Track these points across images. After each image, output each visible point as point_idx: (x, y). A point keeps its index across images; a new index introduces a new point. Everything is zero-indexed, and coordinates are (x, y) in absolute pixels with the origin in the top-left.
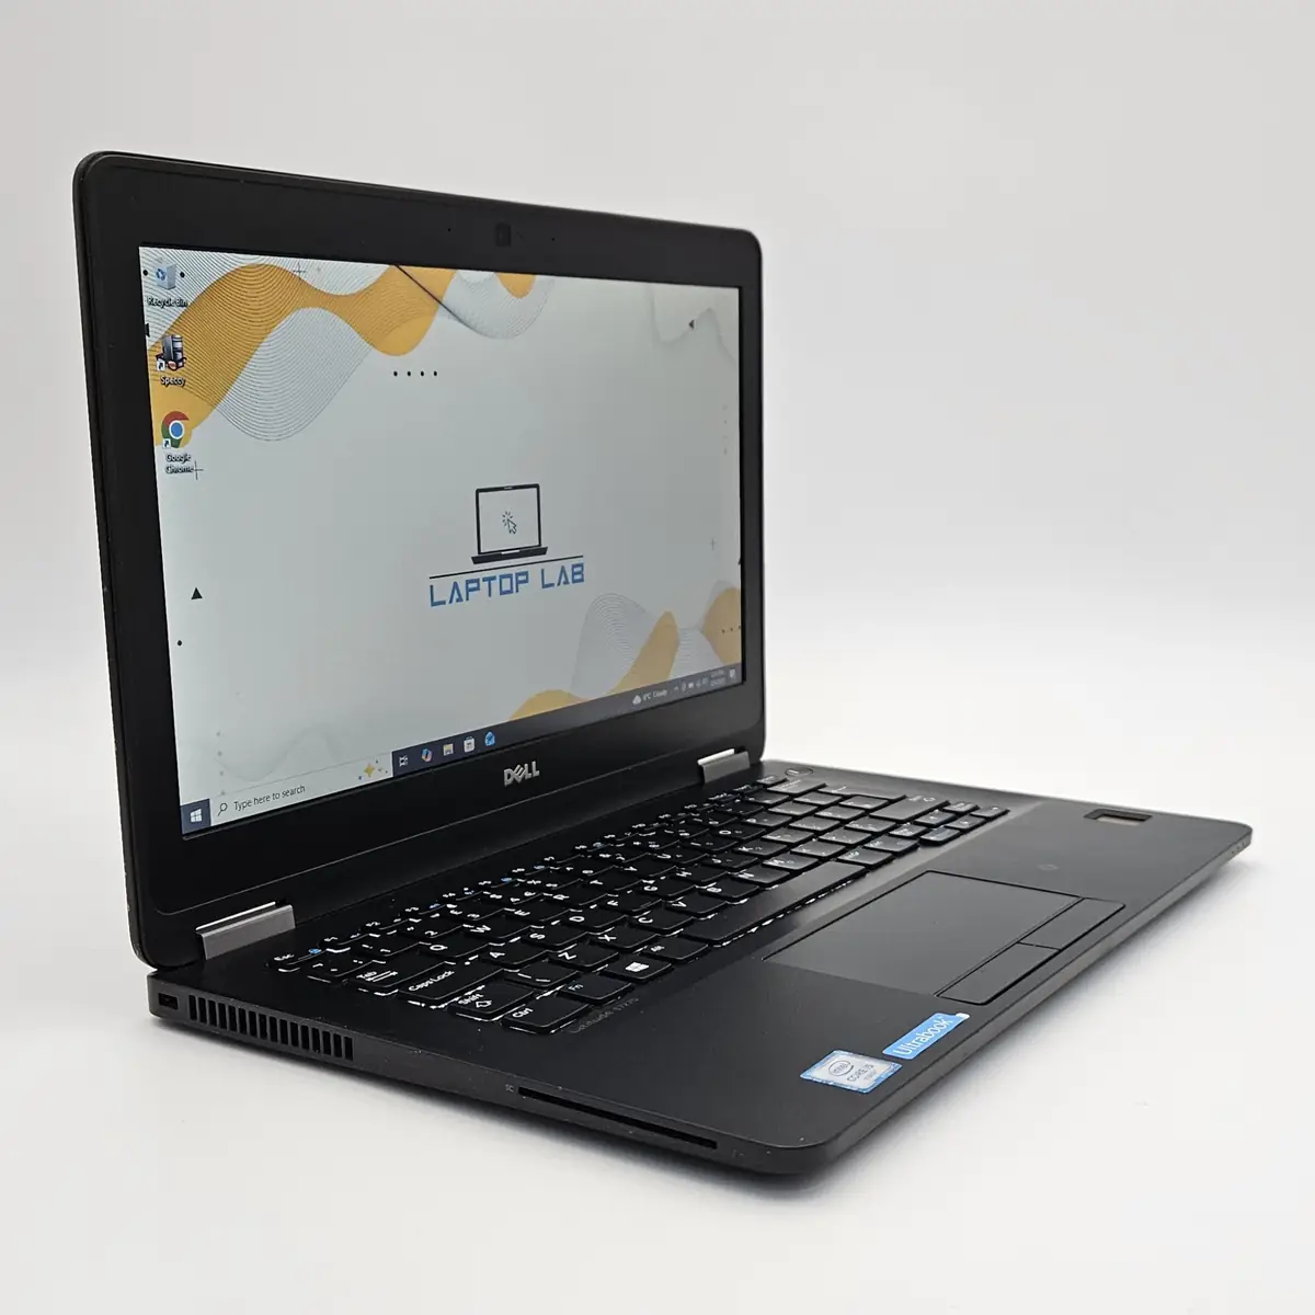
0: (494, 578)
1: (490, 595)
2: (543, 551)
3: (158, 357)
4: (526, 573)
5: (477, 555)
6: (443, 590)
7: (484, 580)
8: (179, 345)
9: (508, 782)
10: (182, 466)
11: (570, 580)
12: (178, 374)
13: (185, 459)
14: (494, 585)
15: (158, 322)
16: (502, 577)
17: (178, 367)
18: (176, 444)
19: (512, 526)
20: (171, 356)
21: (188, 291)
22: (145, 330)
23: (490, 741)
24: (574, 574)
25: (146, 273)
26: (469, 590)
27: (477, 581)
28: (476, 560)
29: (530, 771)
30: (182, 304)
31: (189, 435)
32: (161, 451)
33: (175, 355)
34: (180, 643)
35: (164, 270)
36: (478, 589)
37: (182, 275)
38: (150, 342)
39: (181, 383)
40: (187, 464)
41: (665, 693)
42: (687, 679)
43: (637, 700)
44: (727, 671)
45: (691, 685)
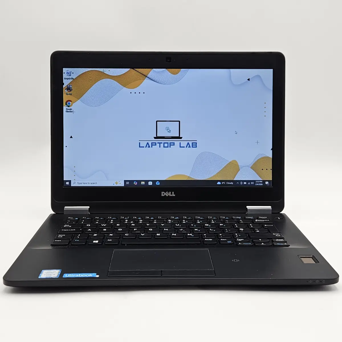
0: (162, 143)
1: (160, 147)
2: (181, 138)
3: (66, 89)
4: (174, 143)
5: (156, 136)
6: (144, 144)
7: (158, 143)
8: (71, 87)
9: (162, 195)
11: (191, 146)
12: (71, 92)
13: (71, 109)
14: (162, 145)
15: (66, 83)
16: (164, 143)
17: (70, 91)
19: (169, 131)
20: (69, 89)
21: (74, 76)
22: (63, 84)
23: (158, 184)
24: (192, 145)
25: (64, 73)
26: (152, 145)
27: (156, 143)
28: (155, 138)
29: (172, 194)
30: (72, 79)
31: (72, 105)
32: (65, 108)
33: (70, 89)
34: (66, 147)
35: (69, 72)
36: (156, 145)
37: (73, 73)
38: (64, 86)
39: (71, 94)
40: (71, 110)
41: (232, 183)
42: (243, 181)
43: (219, 183)
44: (264, 181)
45: (245, 183)
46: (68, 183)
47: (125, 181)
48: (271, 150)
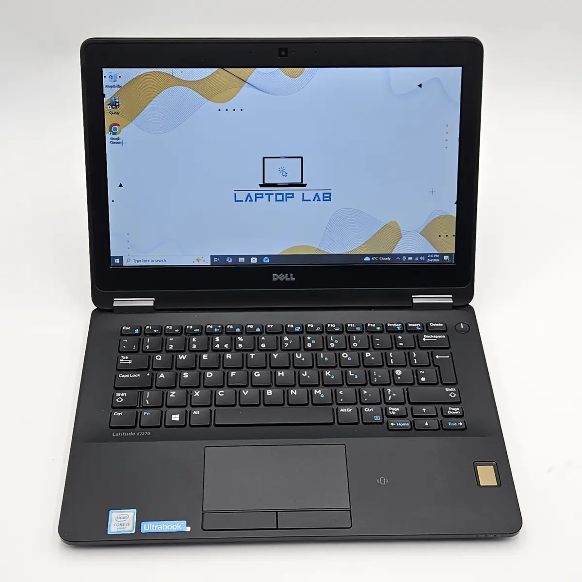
0: (273, 194)
1: (269, 201)
2: (305, 185)
3: (108, 105)
4: (293, 194)
5: (262, 183)
6: (242, 196)
7: (266, 194)
8: (117, 101)
10: (116, 141)
11: (321, 199)
12: (117, 110)
13: (118, 139)
15: (109, 94)
16: (276, 194)
17: (116, 108)
18: (115, 134)
19: (284, 174)
20: (114, 104)
21: (122, 82)
22: (104, 96)
23: (266, 261)
24: (324, 197)
25: (105, 77)
26: (256, 198)
27: (262, 194)
28: (261, 186)
29: (289, 277)
30: (119, 86)
32: (108, 136)
33: (115, 104)
34: (113, 201)
35: (112, 75)
36: (262, 197)
37: (120, 77)
38: (105, 100)
39: (118, 113)
40: (119, 141)
41: (389, 259)
42: (408, 255)
43: (367, 259)
44: (442, 255)
45: (410, 258)
46: (117, 261)
47: (212, 257)
48: (455, 204)
